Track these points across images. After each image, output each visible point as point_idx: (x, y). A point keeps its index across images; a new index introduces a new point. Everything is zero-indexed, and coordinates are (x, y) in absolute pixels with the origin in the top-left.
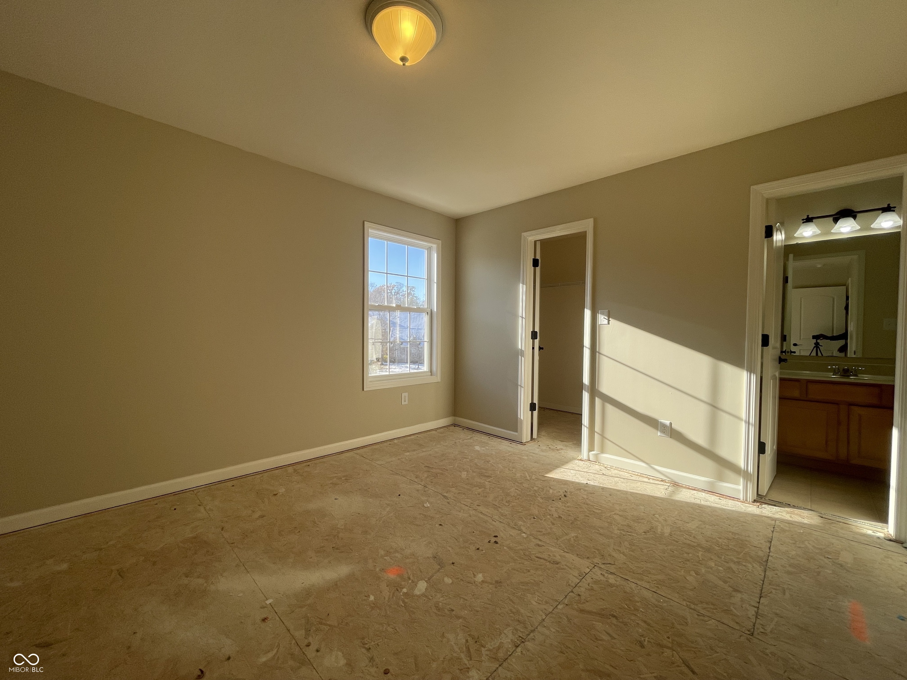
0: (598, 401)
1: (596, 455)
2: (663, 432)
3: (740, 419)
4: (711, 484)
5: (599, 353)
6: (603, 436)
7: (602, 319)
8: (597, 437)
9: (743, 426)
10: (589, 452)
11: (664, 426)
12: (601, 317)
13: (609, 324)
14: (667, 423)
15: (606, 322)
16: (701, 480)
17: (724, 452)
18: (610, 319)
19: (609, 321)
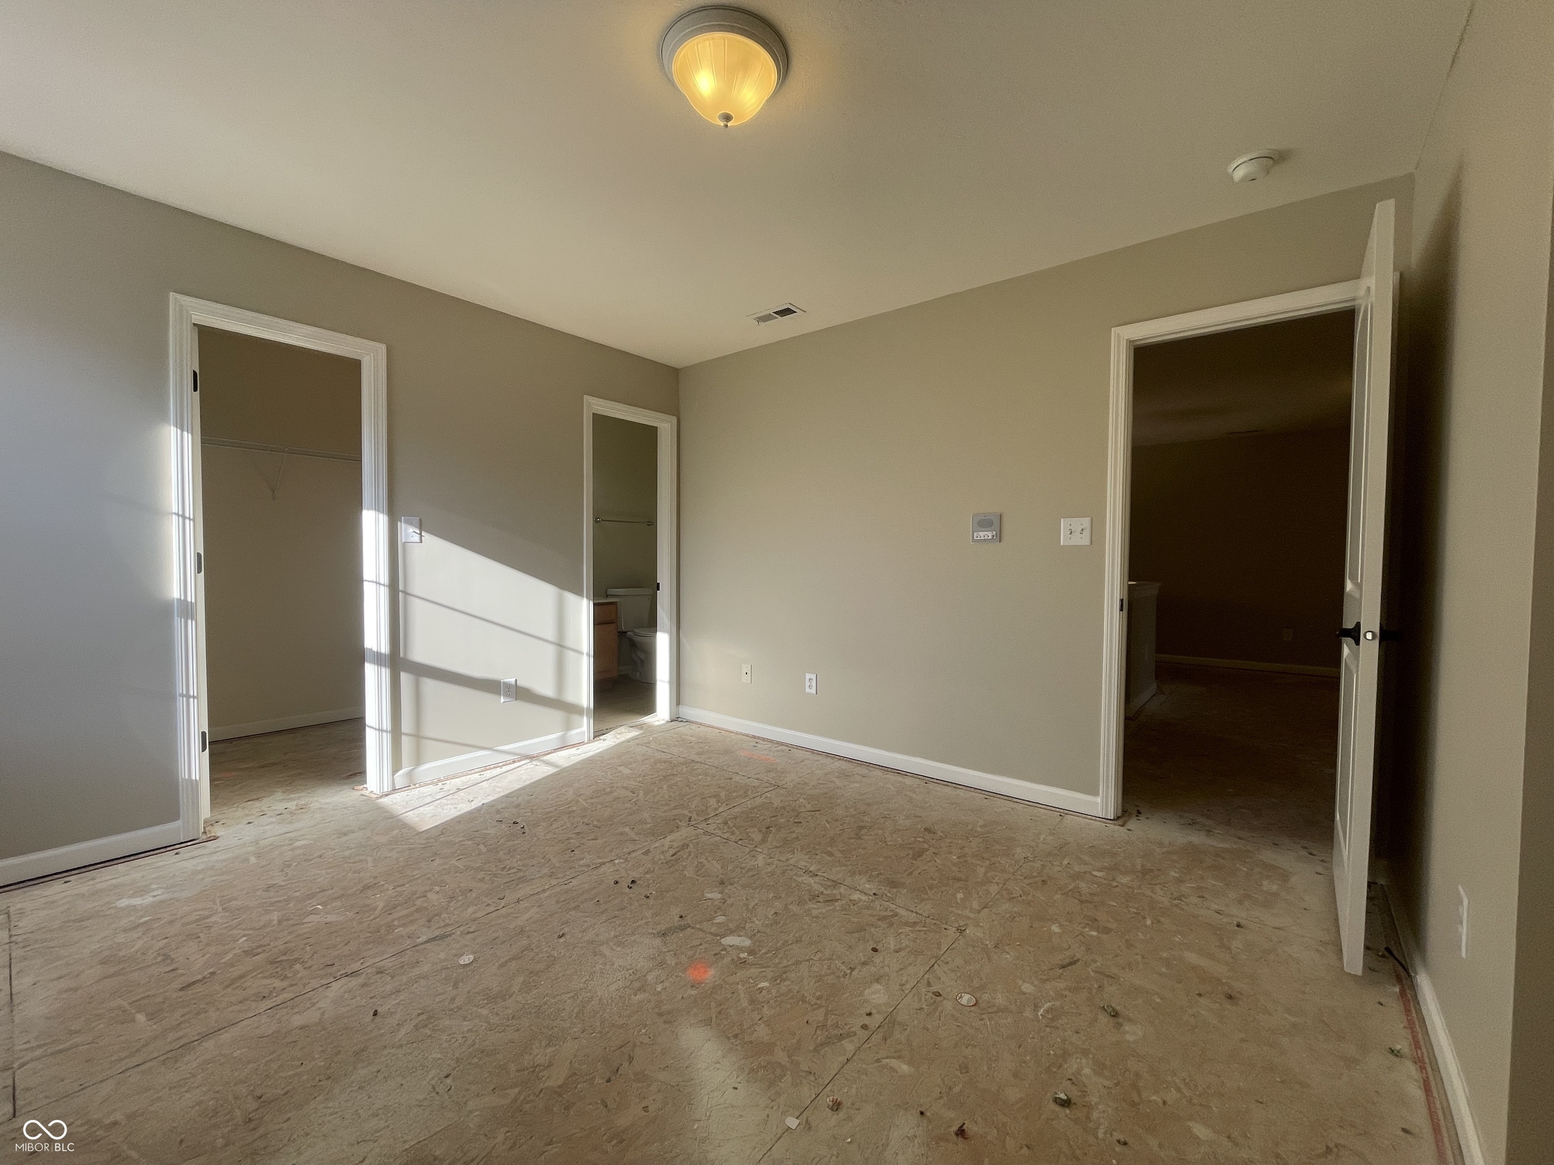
0: (405, 678)
1: (410, 774)
2: (507, 695)
3: (581, 653)
4: (563, 738)
5: (406, 593)
6: (418, 736)
7: (408, 532)
8: (406, 742)
9: (585, 658)
10: (393, 775)
11: (508, 685)
12: (406, 530)
13: (421, 542)
14: (512, 681)
15: (416, 538)
16: (552, 738)
17: (570, 698)
18: (423, 534)
19: (421, 534)
